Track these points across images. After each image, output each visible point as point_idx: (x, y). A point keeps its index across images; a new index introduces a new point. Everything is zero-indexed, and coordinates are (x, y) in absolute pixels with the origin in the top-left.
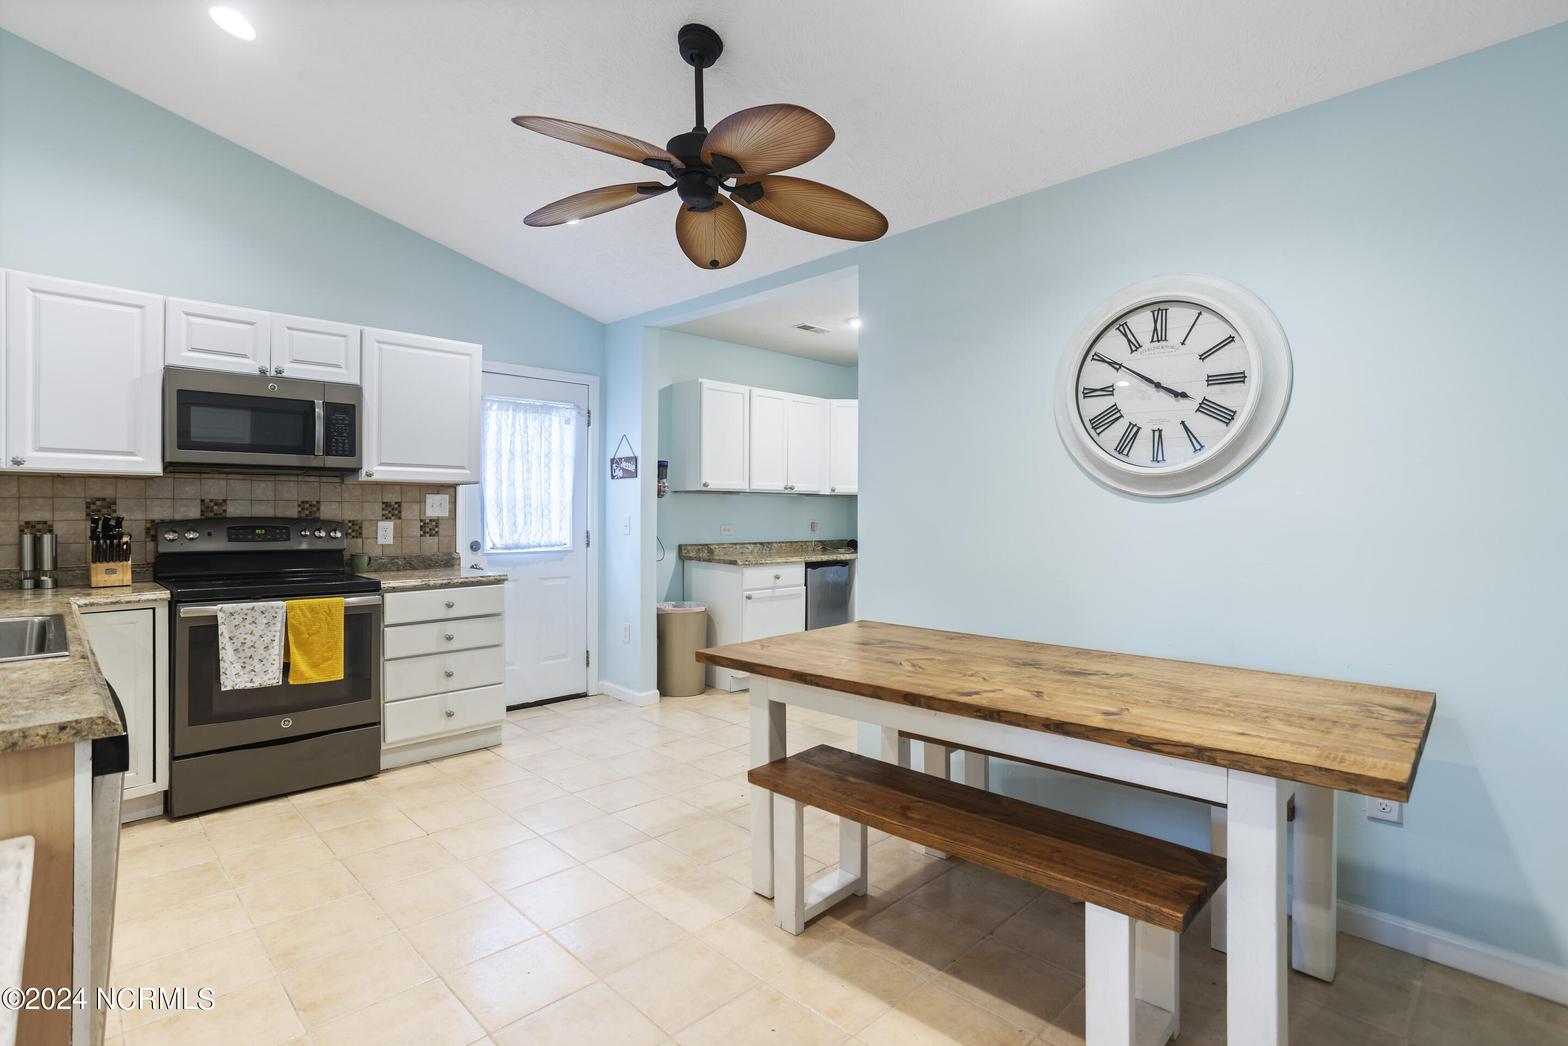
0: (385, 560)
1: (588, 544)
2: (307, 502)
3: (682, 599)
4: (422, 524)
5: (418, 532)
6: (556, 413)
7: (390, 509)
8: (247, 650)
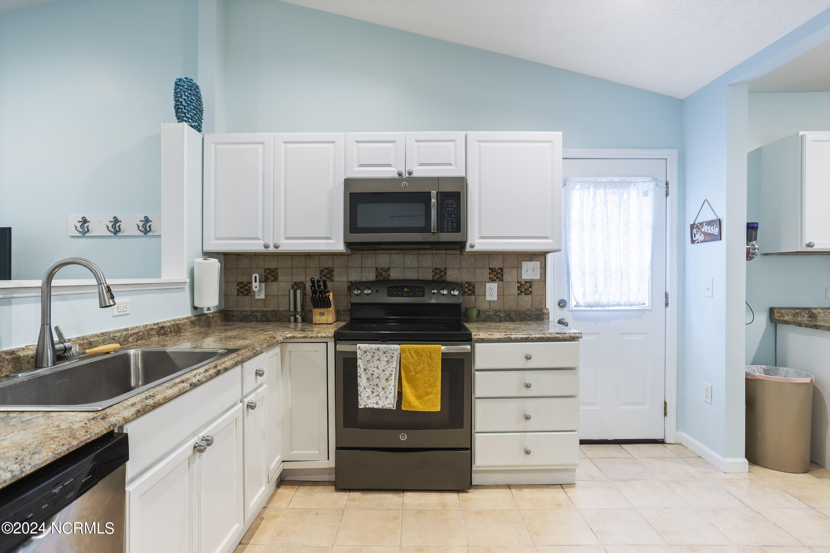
0: (491, 313)
1: (667, 304)
2: (438, 269)
3: (774, 364)
4: (519, 285)
5: (515, 291)
6: (634, 186)
7: (495, 273)
8: (375, 380)
